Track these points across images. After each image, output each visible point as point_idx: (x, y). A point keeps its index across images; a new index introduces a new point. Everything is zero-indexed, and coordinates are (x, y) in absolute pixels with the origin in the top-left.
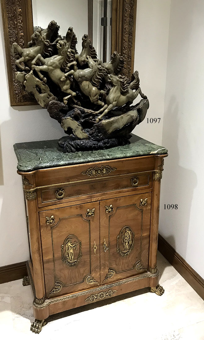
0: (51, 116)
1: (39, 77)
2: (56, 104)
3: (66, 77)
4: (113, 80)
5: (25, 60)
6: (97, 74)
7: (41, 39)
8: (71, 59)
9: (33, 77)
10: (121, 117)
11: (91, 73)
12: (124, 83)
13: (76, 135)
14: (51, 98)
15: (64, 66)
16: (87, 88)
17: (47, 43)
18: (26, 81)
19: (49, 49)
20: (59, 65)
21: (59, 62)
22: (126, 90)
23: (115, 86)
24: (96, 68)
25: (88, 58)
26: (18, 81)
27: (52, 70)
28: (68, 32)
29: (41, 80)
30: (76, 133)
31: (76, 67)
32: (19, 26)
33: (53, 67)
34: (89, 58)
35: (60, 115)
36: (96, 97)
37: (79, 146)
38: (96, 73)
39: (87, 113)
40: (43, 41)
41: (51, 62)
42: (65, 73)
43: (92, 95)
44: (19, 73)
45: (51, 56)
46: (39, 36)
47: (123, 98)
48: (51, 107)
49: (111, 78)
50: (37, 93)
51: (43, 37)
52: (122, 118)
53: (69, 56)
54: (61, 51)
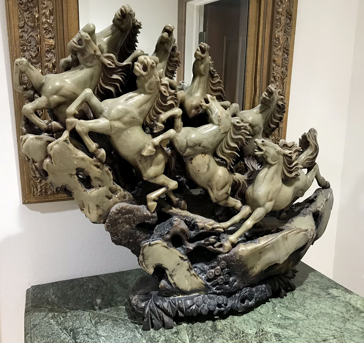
0: (113, 241)
1: (85, 149)
2: (130, 211)
3: (156, 147)
4: (268, 151)
5: (49, 104)
6: (229, 139)
7: (95, 51)
8: (169, 103)
9: (69, 149)
10: (283, 237)
11: (215, 136)
12: (291, 157)
13: (174, 283)
14: (115, 197)
15: (152, 120)
16: (205, 170)
17: (109, 62)
18: (51, 158)
19: (115, 77)
20: (139, 118)
21: (138, 110)
22: (293, 174)
23: (271, 165)
24: (229, 124)
25: (209, 100)
26: (29, 159)
27: (121, 131)
28: (162, 37)
29: (92, 155)
30: (175, 278)
31: (179, 122)
32: (43, 23)
33: (125, 123)
34: (212, 99)
35: (138, 237)
36: (224, 191)
37: (182, 311)
38: (227, 135)
39: (203, 229)
40: (98, 57)
41: (119, 111)
42: (154, 135)
43: (215, 187)
44: (32, 139)
45: (118, 95)
46: (87, 42)
47: (288, 191)
48: (116, 220)
49: (263, 148)
50: (80, 187)
51: (100, 46)
52: (285, 238)
53: (165, 94)
54: (146, 81)
